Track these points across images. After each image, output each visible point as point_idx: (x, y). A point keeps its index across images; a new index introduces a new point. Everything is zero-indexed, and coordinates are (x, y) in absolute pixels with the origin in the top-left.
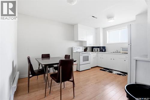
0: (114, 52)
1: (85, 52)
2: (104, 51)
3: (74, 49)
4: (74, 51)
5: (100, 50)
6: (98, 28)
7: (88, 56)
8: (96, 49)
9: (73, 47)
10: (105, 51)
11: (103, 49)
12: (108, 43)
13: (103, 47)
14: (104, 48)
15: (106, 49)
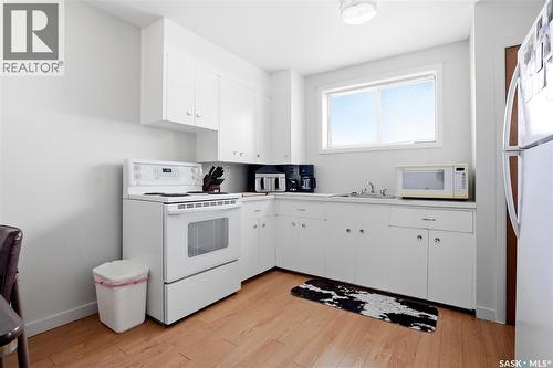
0: (354, 194)
1: (207, 197)
2: (306, 186)
3: (130, 174)
4: (134, 190)
5: (288, 181)
6: (282, 70)
7: (224, 222)
8: (269, 178)
9: (126, 161)
10: (311, 191)
11: (301, 179)
12: (324, 145)
13: (301, 167)
14: (307, 171)
15: (317, 175)
